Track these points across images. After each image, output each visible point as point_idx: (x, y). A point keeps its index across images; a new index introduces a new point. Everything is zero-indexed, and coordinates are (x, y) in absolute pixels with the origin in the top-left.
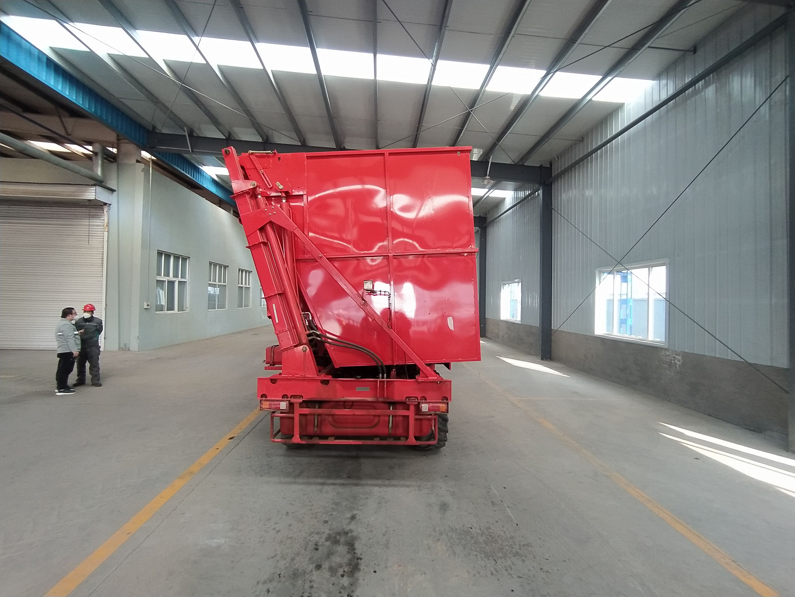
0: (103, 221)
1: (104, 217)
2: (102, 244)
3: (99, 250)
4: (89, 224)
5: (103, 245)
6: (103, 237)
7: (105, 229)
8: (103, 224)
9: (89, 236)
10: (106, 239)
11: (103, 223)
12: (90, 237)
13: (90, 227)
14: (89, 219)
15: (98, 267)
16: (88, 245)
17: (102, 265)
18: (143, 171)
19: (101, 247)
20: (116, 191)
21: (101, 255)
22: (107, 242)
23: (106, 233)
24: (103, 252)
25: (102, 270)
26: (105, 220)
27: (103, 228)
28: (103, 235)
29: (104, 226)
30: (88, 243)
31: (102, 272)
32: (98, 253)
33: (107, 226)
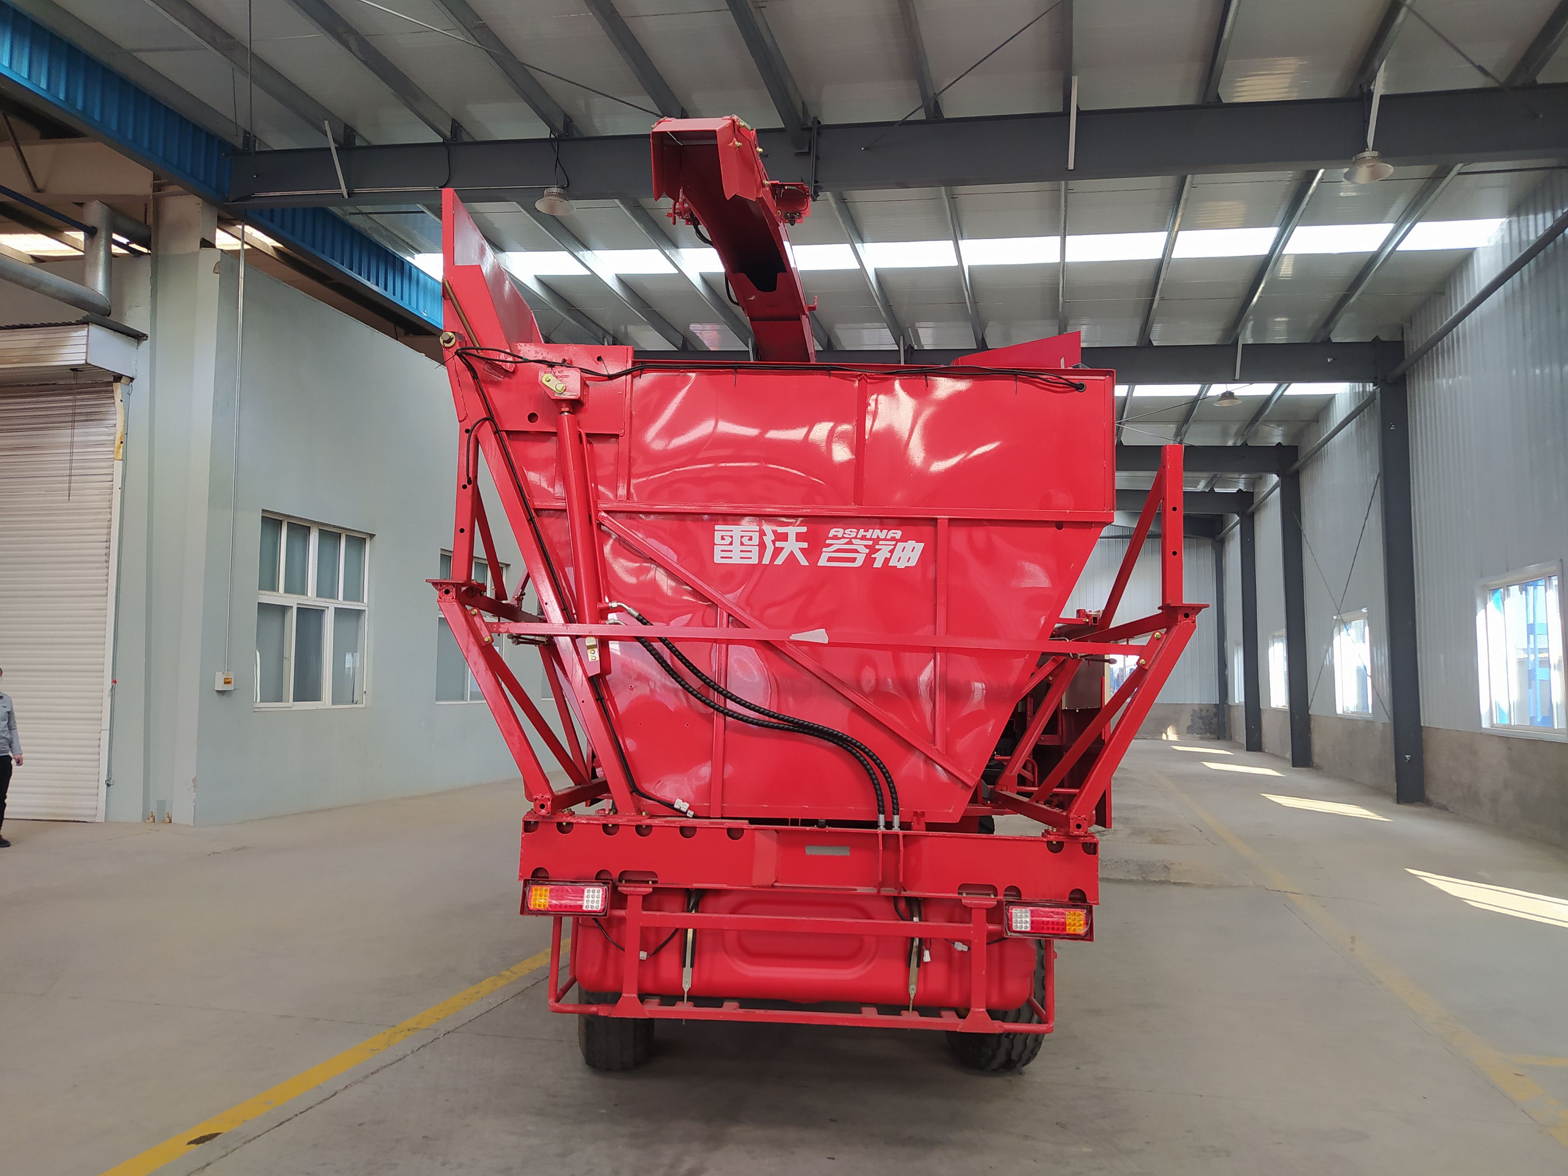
0: (112, 430)
1: (114, 417)
2: (109, 497)
3: (100, 517)
4: (72, 442)
5: (110, 501)
6: (109, 478)
7: (118, 452)
8: (112, 438)
9: (70, 476)
10: (117, 483)
11: (110, 434)
12: (73, 478)
13: (74, 451)
14: (73, 428)
15: (97, 568)
16: (70, 503)
17: (106, 562)
18: (216, 271)
19: (106, 508)
20: (149, 338)
21: (105, 531)
22: (120, 490)
23: (118, 465)
24: (110, 522)
25: (107, 575)
26: (117, 425)
27: (112, 449)
28: (112, 470)
29: (114, 443)
30: (69, 496)
31: (107, 581)
32: (99, 524)
33: (122, 442)
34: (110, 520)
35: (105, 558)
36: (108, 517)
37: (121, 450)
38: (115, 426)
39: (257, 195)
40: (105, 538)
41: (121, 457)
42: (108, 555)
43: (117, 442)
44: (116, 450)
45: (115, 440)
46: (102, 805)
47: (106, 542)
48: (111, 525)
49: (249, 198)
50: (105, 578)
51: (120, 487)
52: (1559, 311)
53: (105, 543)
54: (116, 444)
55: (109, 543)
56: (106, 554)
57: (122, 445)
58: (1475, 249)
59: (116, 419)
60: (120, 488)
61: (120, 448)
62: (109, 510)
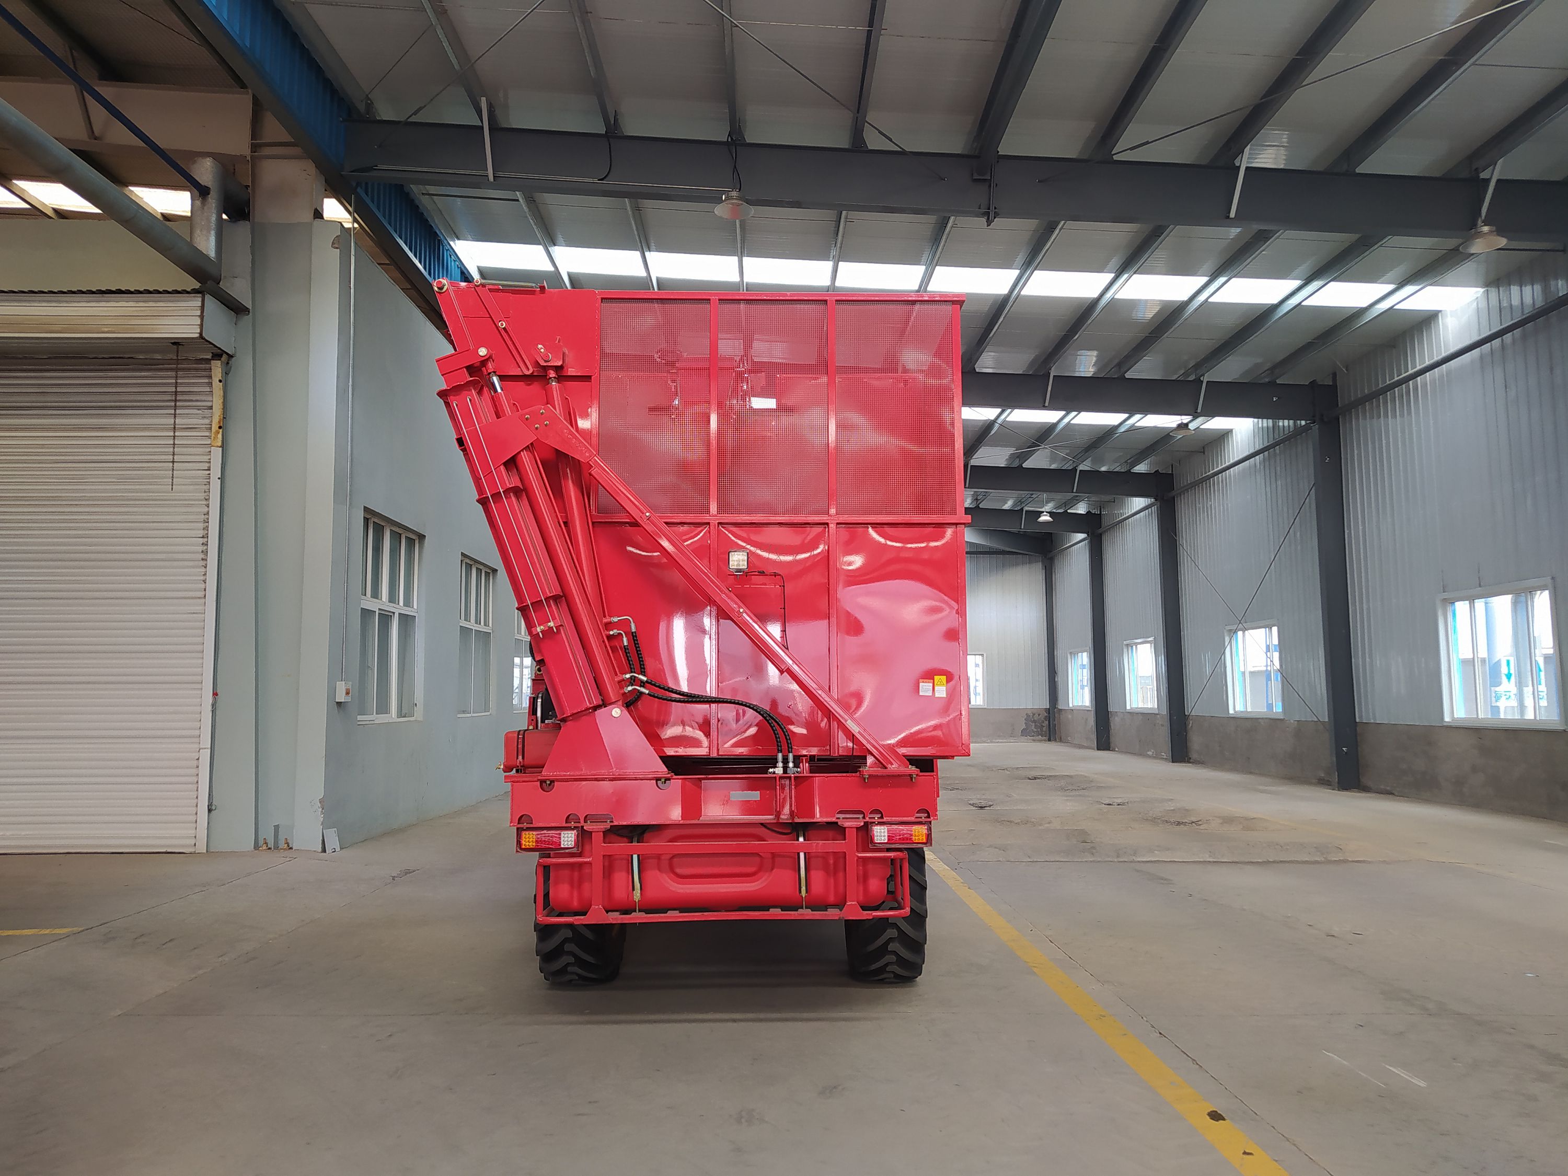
0: (207, 413)
1: (210, 398)
2: (205, 487)
3: (196, 509)
4: (175, 424)
5: (207, 492)
6: (206, 466)
7: (216, 438)
8: (207, 421)
10: (216, 472)
11: (204, 418)
12: (175, 465)
13: (177, 434)
14: (176, 408)
15: (193, 567)
16: (174, 493)
17: (203, 559)
18: (336, 246)
19: (201, 500)
20: (251, 314)
21: (202, 525)
22: (219, 480)
23: (217, 453)
24: (207, 516)
25: (205, 575)
26: (214, 408)
27: (207, 434)
28: (209, 457)
29: (211, 428)
30: (172, 485)
31: (205, 582)
32: (192, 517)
33: (220, 427)
34: (208, 513)
35: (202, 556)
36: (206, 509)
37: (220, 436)
38: (211, 408)
39: (380, 167)
40: (201, 533)
41: (220, 444)
42: (205, 552)
43: (215, 427)
44: (213, 435)
45: (211, 425)
46: (202, 833)
47: (203, 537)
48: (208, 519)
49: (371, 169)
50: (202, 578)
51: (220, 476)
52: (1552, 369)
53: (201, 539)
54: (213, 428)
55: (206, 540)
56: (202, 552)
57: (221, 430)
58: (1440, 311)
59: (212, 401)
60: (219, 478)
61: (219, 433)
62: (205, 502)
